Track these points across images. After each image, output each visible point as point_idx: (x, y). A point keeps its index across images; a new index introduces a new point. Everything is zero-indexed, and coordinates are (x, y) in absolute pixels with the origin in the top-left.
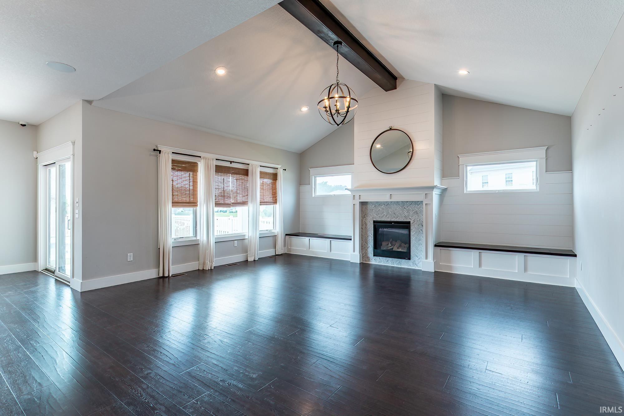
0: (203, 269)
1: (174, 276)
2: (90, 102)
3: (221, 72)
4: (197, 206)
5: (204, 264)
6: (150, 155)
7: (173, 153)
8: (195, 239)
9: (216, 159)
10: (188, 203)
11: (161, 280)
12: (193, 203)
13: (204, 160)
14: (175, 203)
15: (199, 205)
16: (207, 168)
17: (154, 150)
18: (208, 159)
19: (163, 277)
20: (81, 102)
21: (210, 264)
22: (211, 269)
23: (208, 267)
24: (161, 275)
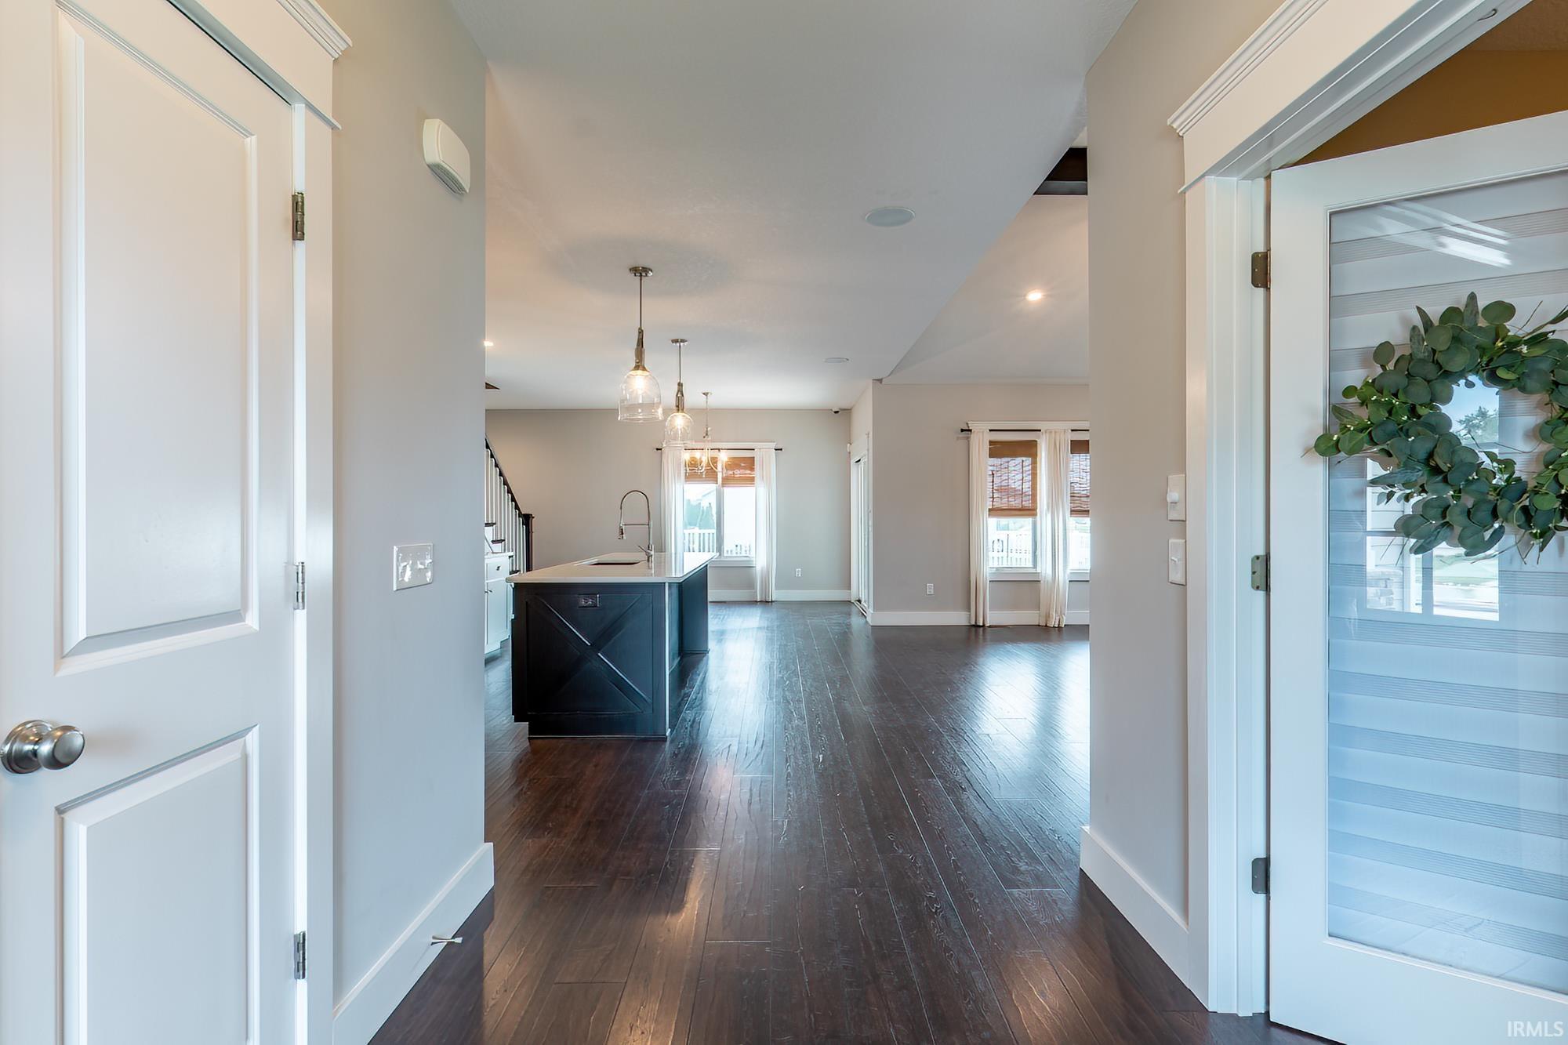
0: (1046, 626)
1: (990, 627)
2: (880, 381)
3: (1035, 296)
4: (1036, 515)
5: (1048, 616)
6: (958, 438)
7: (990, 430)
8: (1033, 571)
9: (1072, 430)
10: (1020, 510)
11: (973, 629)
12: (1029, 511)
13: (1048, 435)
14: (994, 511)
15: (1038, 515)
16: (1055, 449)
17: (962, 430)
18: (1055, 432)
19: (976, 626)
20: (872, 381)
21: (1057, 618)
22: (1058, 627)
23: (1053, 623)
24: (973, 623)
